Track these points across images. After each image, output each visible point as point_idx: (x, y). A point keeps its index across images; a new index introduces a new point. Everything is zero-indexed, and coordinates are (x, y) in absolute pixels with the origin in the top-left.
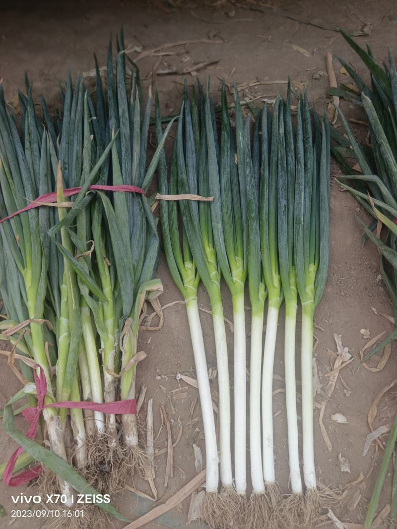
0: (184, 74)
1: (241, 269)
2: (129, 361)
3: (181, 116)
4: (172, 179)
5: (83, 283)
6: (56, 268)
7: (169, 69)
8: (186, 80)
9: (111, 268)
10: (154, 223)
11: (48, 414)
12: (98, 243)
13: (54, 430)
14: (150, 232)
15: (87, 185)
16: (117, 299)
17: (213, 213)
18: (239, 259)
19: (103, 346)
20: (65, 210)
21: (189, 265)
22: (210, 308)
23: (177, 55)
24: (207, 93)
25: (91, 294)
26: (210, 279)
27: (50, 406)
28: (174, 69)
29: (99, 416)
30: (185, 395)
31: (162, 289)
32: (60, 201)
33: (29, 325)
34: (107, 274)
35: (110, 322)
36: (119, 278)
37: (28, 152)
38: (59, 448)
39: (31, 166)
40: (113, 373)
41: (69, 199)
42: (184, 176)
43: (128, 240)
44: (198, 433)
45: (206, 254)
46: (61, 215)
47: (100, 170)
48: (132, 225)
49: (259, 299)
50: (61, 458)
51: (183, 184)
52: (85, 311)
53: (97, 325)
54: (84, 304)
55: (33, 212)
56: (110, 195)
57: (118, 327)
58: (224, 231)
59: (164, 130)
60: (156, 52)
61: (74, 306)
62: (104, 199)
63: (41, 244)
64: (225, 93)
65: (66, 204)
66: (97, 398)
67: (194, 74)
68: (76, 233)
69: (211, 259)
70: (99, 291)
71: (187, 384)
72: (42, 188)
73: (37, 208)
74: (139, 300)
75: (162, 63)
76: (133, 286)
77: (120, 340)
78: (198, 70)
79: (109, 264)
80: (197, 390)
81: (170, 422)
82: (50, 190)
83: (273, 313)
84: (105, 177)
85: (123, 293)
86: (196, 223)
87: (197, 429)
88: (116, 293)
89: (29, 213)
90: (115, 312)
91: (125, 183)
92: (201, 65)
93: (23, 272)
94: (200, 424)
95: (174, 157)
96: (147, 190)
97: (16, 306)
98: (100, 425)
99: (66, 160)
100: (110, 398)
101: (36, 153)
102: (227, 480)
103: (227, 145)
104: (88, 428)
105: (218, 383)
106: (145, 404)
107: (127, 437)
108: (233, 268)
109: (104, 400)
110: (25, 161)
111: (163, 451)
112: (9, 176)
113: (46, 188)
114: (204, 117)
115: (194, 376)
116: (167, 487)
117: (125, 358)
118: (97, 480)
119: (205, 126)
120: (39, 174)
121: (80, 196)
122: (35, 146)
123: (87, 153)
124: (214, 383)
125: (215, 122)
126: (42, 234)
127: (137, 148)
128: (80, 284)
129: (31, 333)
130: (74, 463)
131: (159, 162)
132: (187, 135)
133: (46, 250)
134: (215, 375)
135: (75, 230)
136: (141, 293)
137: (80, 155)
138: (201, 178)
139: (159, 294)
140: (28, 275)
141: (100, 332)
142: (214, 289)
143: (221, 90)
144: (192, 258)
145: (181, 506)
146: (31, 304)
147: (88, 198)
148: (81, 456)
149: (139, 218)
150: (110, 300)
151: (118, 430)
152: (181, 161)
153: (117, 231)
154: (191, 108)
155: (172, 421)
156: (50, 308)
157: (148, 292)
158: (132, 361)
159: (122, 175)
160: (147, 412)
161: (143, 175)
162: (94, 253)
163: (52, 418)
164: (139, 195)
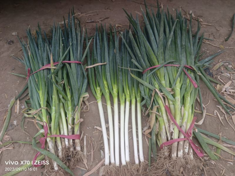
0: (96, 22)
1: (116, 89)
2: (77, 121)
3: (95, 37)
4: (92, 59)
5: (60, 94)
6: (50, 90)
7: (91, 20)
8: (97, 24)
9: (70, 89)
10: (85, 74)
11: (48, 139)
12: (65, 81)
13: (51, 145)
14: (84, 77)
15: (61, 61)
16: (72, 100)
17: (106, 70)
18: (116, 85)
19: (68, 116)
20: (54, 70)
21: (98, 88)
22: (106, 103)
23: (94, 15)
24: (104, 28)
25: (63, 98)
26: (106, 93)
27: (49, 137)
28: (93, 20)
29: (66, 140)
30: (97, 134)
31: (88, 96)
32: (52, 66)
33: (41, 110)
34: (69, 91)
35: (70, 108)
36: (73, 92)
37: (40, 51)
38: (52, 151)
39: (41, 55)
40: (72, 125)
41: (55, 66)
42: (96, 58)
43: (76, 79)
44: (102, 146)
45: (104, 84)
46: (52, 71)
47: (66, 56)
48: (77, 75)
49: (122, 99)
50: (54, 154)
51: (96, 60)
52: (61, 104)
53: (65, 108)
54: (61, 102)
55: (42, 71)
56: (70, 64)
57: (73, 110)
58: (110, 76)
59: (89, 42)
60: (85, 14)
61: (57, 102)
62: (68, 65)
63: (45, 82)
64: (111, 28)
65: (54, 67)
66: (66, 134)
67: (100, 22)
68: (58, 77)
69: (106, 86)
70: (66, 97)
71: (98, 130)
72: (45, 63)
73: (44, 70)
74: (81, 100)
75: (88, 19)
76: (78, 95)
77: (74, 114)
78: (101, 21)
79: (70, 88)
80: (101, 132)
81: (92, 143)
82: (48, 63)
83: (128, 103)
84: (68, 58)
85: (75, 98)
86: (100, 73)
87: (102, 145)
88: (72, 98)
89: (41, 71)
90: (72, 105)
91: (75, 60)
92: (102, 19)
93: (39, 92)
94: (103, 143)
95: (93, 51)
96: (83, 62)
97: (36, 104)
98: (67, 143)
99: (54, 53)
100: (70, 134)
101: (43, 51)
102: (112, 161)
103: (111, 46)
104: (63, 145)
105: (109, 129)
106: (83, 137)
107: (77, 148)
108: (114, 88)
109: (68, 135)
110: (39, 54)
111: (90, 153)
112: (33, 59)
113: (47, 63)
114: (103, 37)
115: (101, 126)
116: (91, 166)
117: (75, 121)
118: (66, 162)
119: (104, 40)
120: (44, 58)
121: (59, 65)
122: (42, 49)
123: (61, 50)
124: (108, 129)
125: (107, 39)
126: (46, 79)
127: (79, 48)
128: (59, 94)
129: (42, 113)
130: (58, 156)
131: (87, 53)
132: (97, 43)
133: (47, 84)
134: (108, 126)
135: (57, 76)
136: (81, 98)
137: (59, 51)
138: (102, 58)
139: (88, 98)
140: (41, 93)
141: (66, 111)
142: (107, 96)
143: (110, 27)
144: (99, 86)
145: (96, 172)
146: (42, 103)
147: (62, 65)
148: (60, 154)
149: (80, 72)
150: (70, 100)
151: (73, 145)
152: (95, 52)
153: (72, 76)
154: (99, 34)
155: (93, 143)
156: (48, 104)
157: (84, 98)
158: (78, 121)
159: (74, 57)
160: (84, 140)
161: (81, 58)
162: (64, 84)
163: (50, 141)
164: (80, 64)
